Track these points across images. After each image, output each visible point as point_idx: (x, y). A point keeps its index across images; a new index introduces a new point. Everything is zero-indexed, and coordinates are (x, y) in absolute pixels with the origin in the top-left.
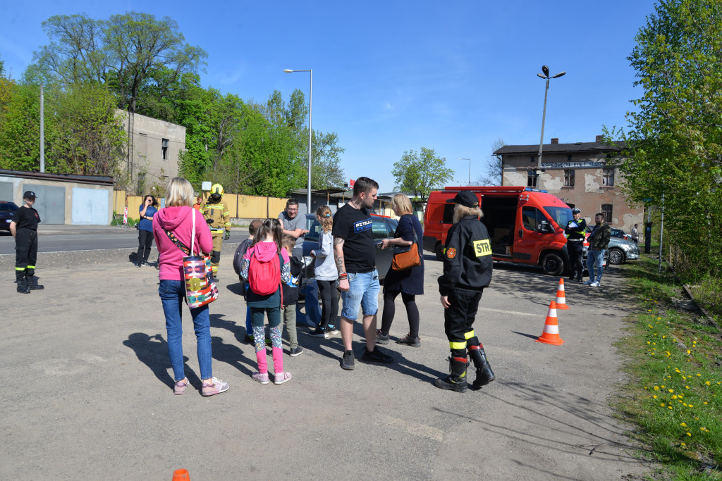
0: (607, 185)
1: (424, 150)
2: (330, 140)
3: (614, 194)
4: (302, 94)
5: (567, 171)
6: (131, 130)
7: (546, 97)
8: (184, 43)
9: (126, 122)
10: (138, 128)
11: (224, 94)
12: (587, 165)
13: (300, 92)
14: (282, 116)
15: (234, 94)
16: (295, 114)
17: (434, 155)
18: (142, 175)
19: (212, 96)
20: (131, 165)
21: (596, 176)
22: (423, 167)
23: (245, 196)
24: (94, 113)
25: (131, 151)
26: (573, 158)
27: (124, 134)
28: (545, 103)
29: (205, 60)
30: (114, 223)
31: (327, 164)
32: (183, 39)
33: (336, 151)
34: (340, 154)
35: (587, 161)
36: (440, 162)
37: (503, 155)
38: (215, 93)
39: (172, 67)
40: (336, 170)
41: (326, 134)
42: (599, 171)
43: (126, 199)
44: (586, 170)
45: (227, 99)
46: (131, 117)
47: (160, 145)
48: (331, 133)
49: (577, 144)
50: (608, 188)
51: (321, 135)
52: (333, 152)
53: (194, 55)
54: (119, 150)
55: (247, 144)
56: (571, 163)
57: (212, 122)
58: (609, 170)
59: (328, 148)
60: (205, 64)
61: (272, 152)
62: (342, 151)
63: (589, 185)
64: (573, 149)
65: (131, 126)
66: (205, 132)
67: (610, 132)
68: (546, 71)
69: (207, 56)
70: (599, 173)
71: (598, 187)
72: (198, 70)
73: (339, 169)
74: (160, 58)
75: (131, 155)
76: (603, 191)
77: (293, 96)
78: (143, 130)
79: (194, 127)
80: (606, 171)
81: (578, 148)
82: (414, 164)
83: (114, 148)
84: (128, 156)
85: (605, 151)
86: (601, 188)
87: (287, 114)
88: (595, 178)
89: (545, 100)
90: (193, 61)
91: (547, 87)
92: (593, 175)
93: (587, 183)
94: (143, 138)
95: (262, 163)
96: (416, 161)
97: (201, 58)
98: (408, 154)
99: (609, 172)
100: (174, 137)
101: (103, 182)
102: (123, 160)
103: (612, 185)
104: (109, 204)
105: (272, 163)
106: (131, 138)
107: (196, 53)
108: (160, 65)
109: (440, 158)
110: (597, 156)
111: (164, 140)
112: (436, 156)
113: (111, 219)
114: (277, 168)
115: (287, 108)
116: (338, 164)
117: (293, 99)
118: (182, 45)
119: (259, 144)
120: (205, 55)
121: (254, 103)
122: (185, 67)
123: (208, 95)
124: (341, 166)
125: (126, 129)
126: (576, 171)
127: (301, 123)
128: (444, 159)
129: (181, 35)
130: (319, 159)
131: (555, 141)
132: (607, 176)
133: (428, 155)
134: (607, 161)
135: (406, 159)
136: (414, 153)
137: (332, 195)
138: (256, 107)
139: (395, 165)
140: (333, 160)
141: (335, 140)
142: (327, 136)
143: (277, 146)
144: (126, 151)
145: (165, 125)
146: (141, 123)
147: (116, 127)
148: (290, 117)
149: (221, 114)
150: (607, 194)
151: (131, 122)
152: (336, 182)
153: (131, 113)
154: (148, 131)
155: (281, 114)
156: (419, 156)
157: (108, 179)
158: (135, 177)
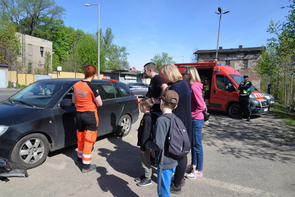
0: (244, 67)
1: (163, 53)
2: (123, 49)
3: (248, 71)
4: (111, 29)
5: (226, 61)
6: (24, 42)
7: (220, 23)
8: (55, 5)
9: (21, 38)
10: (27, 42)
11: (76, 29)
12: (235, 59)
13: (110, 29)
14: (102, 39)
15: (80, 29)
16: (108, 38)
17: (168, 56)
18: (30, 64)
19: (71, 30)
20: (24, 60)
21: (240, 63)
22: (163, 61)
23: (79, 73)
24: (4, 34)
25: (24, 52)
26: (229, 55)
27: (20, 44)
28: (219, 26)
29: (65, 13)
30: (9, 87)
31: (123, 60)
32: (55, 3)
33: (126, 54)
34: (127, 56)
35: (235, 56)
36: (170, 59)
37: (198, 54)
38: (72, 29)
39: (50, 16)
40: (126, 63)
41: (121, 47)
42: (241, 61)
43: (17, 75)
44: (235, 61)
45: (77, 32)
46: (24, 36)
47: (39, 50)
48: (123, 47)
49: (231, 49)
50: (245, 69)
51: (119, 47)
52: (125, 55)
53: (60, 11)
54: (18, 52)
55: (81, 49)
56: (228, 58)
57: (70, 42)
58: (246, 61)
59: (122, 53)
60: (65, 14)
61: (93, 53)
62: (128, 54)
63: (237, 67)
64: (229, 51)
65: (24, 40)
66: (66, 45)
67: (275, 25)
68: (220, 10)
69: (66, 11)
70: (241, 62)
71: (241, 68)
72: (62, 18)
73: (128, 62)
74: (44, 12)
75: (24, 54)
76: (243, 70)
77: (107, 30)
78: (30, 43)
79: (61, 43)
80: (244, 61)
81: (232, 51)
82: (159, 59)
83: (15, 51)
84: (23, 55)
85: (244, 52)
86: (242, 69)
87: (104, 38)
88: (239, 64)
89: (220, 25)
90: (59, 13)
91: (220, 18)
92: (239, 63)
93: (236, 66)
94: (31, 46)
95: (88, 58)
96: (160, 58)
97: (63, 12)
98: (157, 55)
99: (245, 61)
100: (47, 46)
101: (2, 66)
102: (20, 56)
103: (247, 67)
104: (6, 77)
105: (92, 58)
106: (24, 46)
107: (60, 10)
108: (45, 15)
109: (171, 57)
110: (240, 54)
111: (41, 47)
112: (169, 56)
113: (7, 85)
114: (95, 60)
115: (104, 36)
116: (127, 60)
117: (107, 32)
118: (55, 6)
119: (86, 49)
120: (65, 10)
121: (90, 33)
122: (56, 16)
123: (69, 30)
124: (128, 61)
125: (21, 42)
126: (231, 61)
127: (110, 42)
128: (172, 57)
129: (54, 1)
130: (119, 58)
131: (221, 48)
132: (244, 63)
133: (165, 56)
134: (244, 57)
135: (156, 57)
136: (159, 55)
137: (122, 73)
138: (90, 35)
139: (151, 60)
140: (124, 58)
141: (125, 50)
142: (122, 48)
143: (95, 50)
144: (21, 52)
145: (41, 40)
146: (29, 39)
147: (15, 41)
148: (106, 39)
149: (75, 38)
150: (244, 71)
151: (24, 38)
152: (126, 68)
153: (23, 34)
154: (32, 43)
155: (102, 38)
156: (161, 56)
157: (5, 65)
158: (27, 65)
